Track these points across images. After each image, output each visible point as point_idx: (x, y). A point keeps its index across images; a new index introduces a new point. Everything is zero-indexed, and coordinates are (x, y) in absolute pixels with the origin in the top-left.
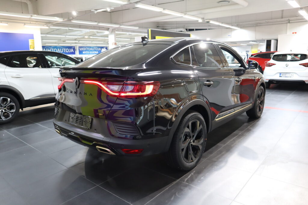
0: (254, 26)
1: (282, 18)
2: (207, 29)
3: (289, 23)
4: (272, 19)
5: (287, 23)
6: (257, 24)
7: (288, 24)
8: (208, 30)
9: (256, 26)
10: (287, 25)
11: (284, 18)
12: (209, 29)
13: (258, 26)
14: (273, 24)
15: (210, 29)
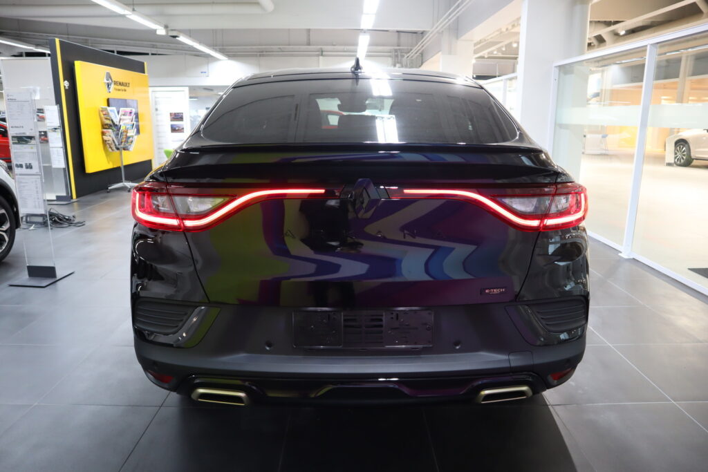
0: (256, 56)
1: (309, 44)
2: (147, 54)
3: (322, 55)
4: (289, 45)
5: (318, 56)
6: (262, 52)
7: (321, 57)
8: (150, 56)
9: (260, 56)
10: (319, 59)
11: (314, 45)
12: (152, 54)
13: (263, 56)
14: (292, 56)
15: (156, 54)
